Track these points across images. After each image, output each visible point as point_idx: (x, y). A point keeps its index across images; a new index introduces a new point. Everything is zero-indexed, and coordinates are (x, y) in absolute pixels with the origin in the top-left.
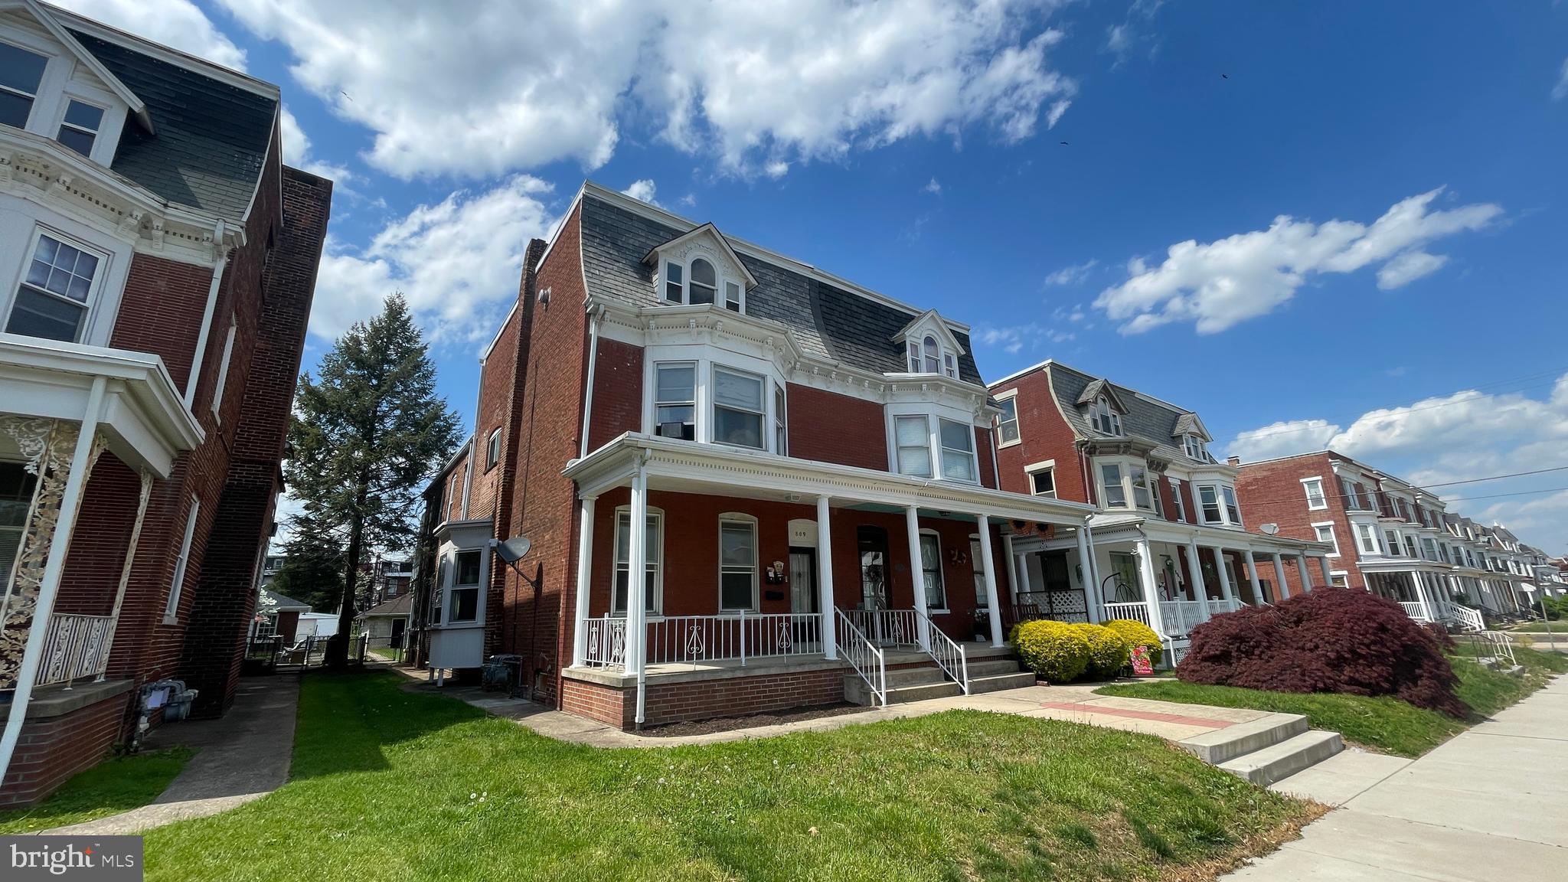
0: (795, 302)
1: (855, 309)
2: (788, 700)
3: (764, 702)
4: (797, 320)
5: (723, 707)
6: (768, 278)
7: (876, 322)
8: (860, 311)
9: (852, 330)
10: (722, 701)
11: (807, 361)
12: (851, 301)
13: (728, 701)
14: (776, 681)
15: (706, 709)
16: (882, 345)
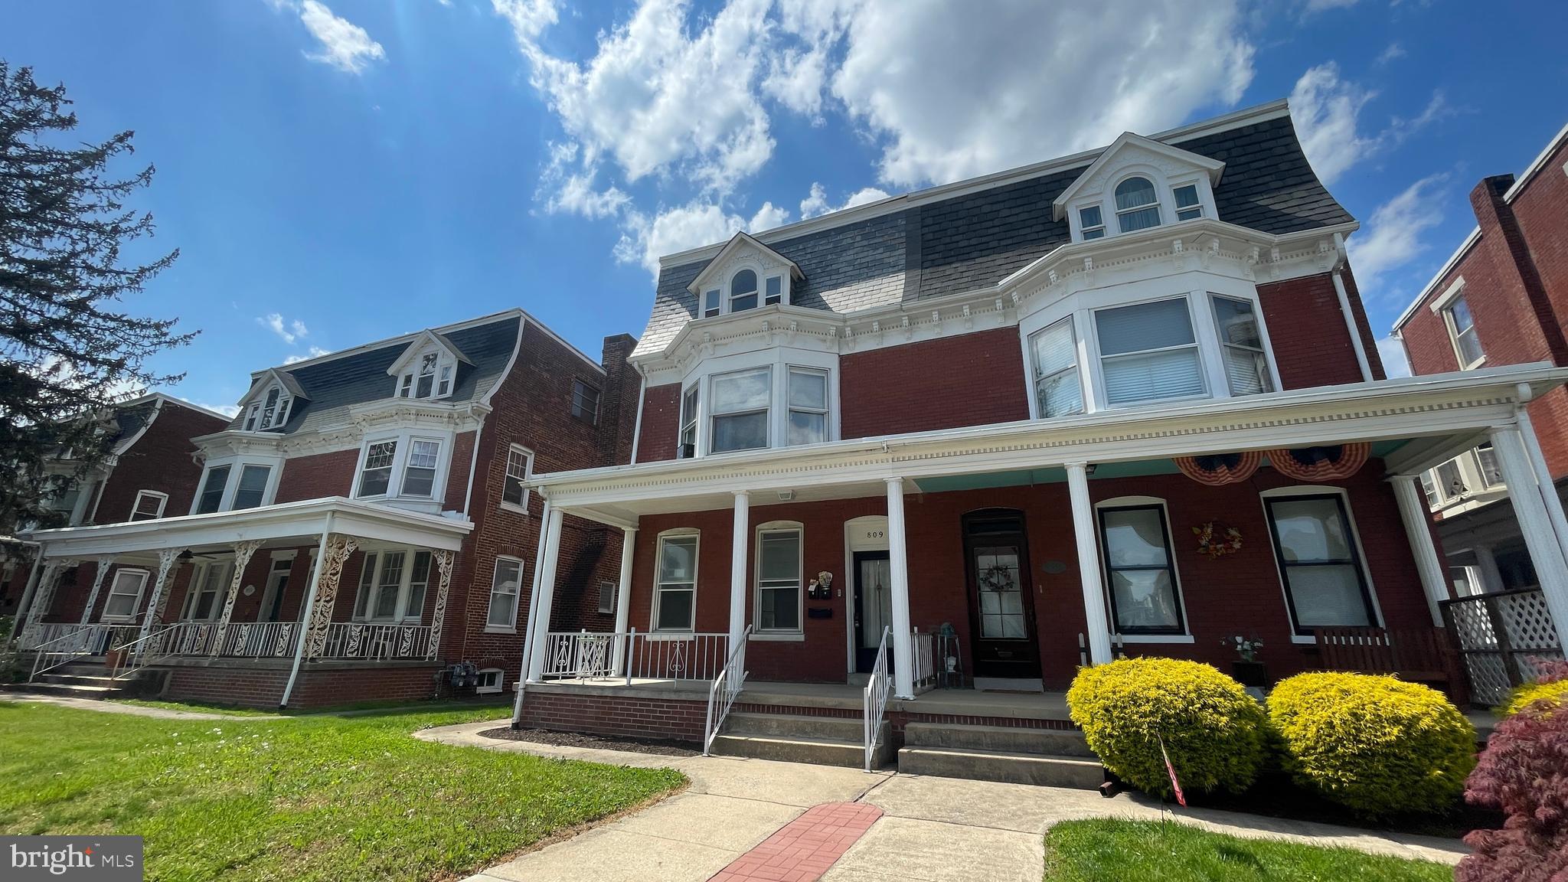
0: (881, 250)
1: (986, 209)
4: (876, 273)
6: (844, 243)
9: (973, 242)
11: (857, 322)
12: (979, 202)
16: (1035, 236)
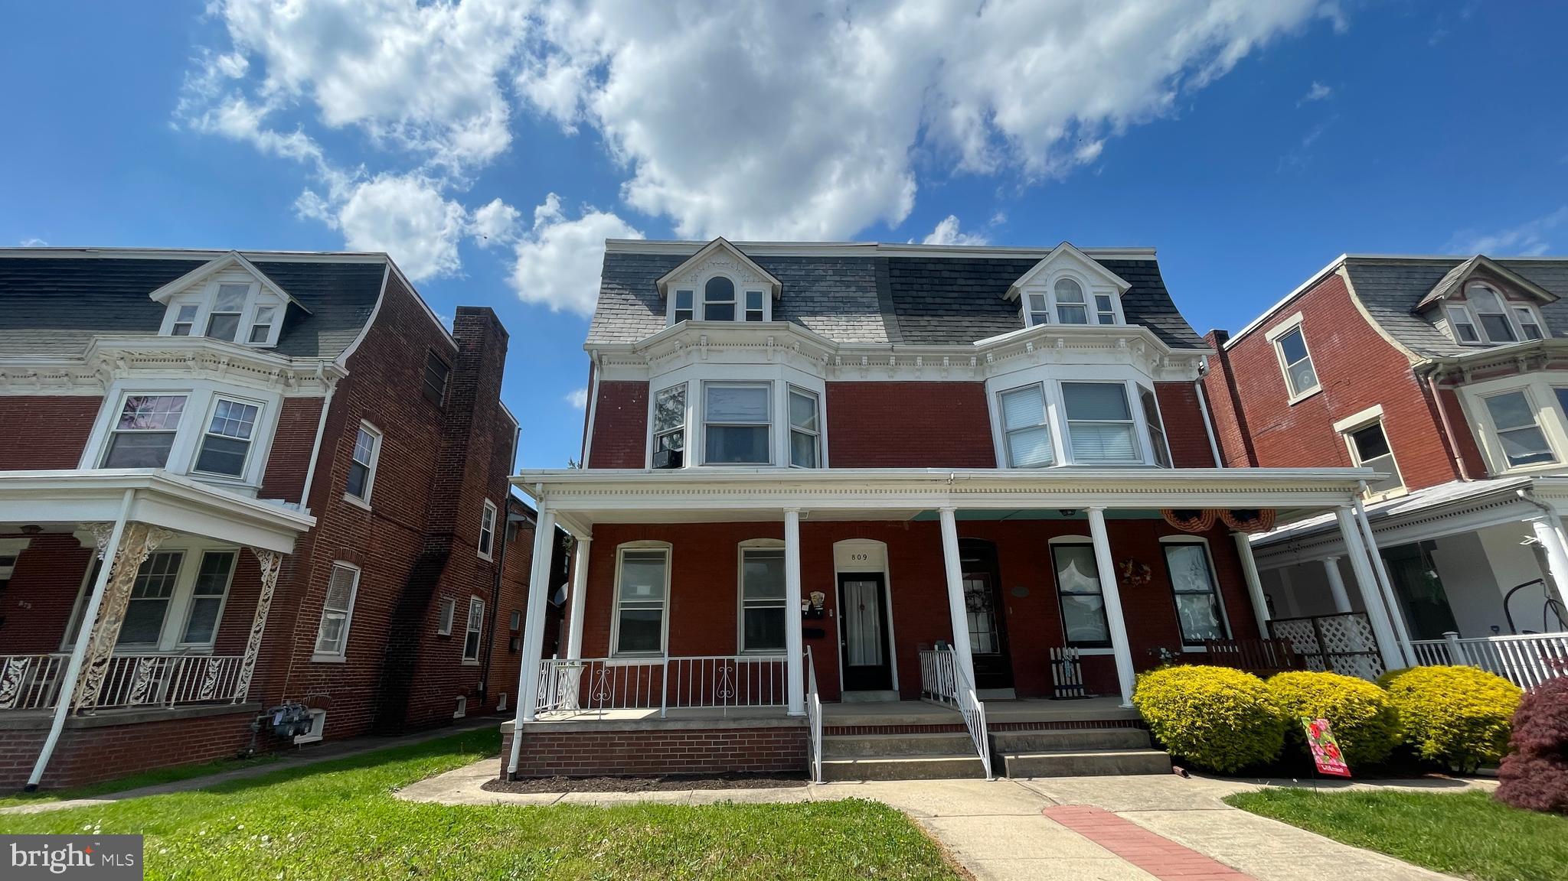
0: (853, 289)
1: (946, 274)
2: (716, 762)
3: (682, 763)
4: (853, 309)
5: (627, 764)
6: (816, 273)
7: (984, 282)
8: (953, 275)
9: (938, 300)
10: (623, 757)
11: (849, 353)
12: (940, 267)
13: (630, 757)
14: (701, 737)
15: (601, 764)
16: (989, 308)
